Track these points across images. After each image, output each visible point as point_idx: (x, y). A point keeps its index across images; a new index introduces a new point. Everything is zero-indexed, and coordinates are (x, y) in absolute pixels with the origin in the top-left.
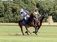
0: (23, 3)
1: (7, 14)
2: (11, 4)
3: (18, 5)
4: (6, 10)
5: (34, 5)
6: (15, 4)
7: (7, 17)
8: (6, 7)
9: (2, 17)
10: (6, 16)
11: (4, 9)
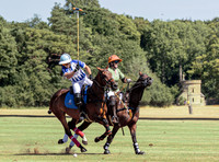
0: (89, 29)
1: (29, 73)
2: (43, 35)
3: (70, 38)
4: (26, 58)
5: (133, 38)
6: (59, 36)
7: (28, 84)
8: (25, 45)
9: (8, 84)
10: (26, 80)
11: (15, 52)
